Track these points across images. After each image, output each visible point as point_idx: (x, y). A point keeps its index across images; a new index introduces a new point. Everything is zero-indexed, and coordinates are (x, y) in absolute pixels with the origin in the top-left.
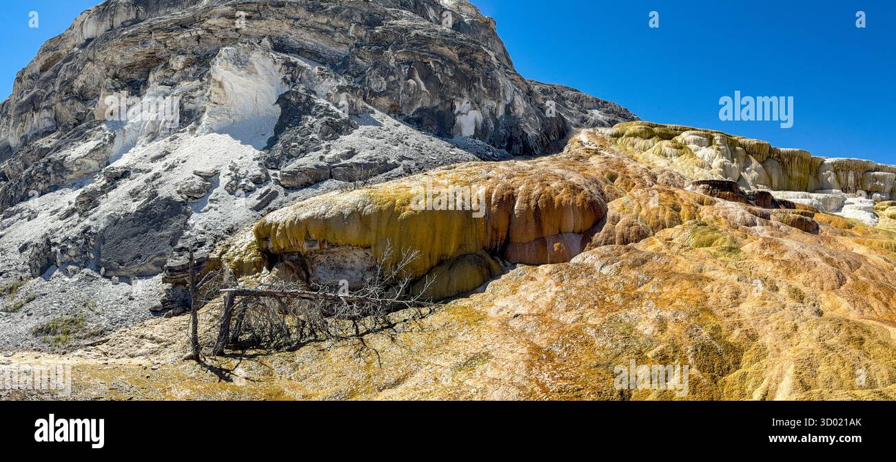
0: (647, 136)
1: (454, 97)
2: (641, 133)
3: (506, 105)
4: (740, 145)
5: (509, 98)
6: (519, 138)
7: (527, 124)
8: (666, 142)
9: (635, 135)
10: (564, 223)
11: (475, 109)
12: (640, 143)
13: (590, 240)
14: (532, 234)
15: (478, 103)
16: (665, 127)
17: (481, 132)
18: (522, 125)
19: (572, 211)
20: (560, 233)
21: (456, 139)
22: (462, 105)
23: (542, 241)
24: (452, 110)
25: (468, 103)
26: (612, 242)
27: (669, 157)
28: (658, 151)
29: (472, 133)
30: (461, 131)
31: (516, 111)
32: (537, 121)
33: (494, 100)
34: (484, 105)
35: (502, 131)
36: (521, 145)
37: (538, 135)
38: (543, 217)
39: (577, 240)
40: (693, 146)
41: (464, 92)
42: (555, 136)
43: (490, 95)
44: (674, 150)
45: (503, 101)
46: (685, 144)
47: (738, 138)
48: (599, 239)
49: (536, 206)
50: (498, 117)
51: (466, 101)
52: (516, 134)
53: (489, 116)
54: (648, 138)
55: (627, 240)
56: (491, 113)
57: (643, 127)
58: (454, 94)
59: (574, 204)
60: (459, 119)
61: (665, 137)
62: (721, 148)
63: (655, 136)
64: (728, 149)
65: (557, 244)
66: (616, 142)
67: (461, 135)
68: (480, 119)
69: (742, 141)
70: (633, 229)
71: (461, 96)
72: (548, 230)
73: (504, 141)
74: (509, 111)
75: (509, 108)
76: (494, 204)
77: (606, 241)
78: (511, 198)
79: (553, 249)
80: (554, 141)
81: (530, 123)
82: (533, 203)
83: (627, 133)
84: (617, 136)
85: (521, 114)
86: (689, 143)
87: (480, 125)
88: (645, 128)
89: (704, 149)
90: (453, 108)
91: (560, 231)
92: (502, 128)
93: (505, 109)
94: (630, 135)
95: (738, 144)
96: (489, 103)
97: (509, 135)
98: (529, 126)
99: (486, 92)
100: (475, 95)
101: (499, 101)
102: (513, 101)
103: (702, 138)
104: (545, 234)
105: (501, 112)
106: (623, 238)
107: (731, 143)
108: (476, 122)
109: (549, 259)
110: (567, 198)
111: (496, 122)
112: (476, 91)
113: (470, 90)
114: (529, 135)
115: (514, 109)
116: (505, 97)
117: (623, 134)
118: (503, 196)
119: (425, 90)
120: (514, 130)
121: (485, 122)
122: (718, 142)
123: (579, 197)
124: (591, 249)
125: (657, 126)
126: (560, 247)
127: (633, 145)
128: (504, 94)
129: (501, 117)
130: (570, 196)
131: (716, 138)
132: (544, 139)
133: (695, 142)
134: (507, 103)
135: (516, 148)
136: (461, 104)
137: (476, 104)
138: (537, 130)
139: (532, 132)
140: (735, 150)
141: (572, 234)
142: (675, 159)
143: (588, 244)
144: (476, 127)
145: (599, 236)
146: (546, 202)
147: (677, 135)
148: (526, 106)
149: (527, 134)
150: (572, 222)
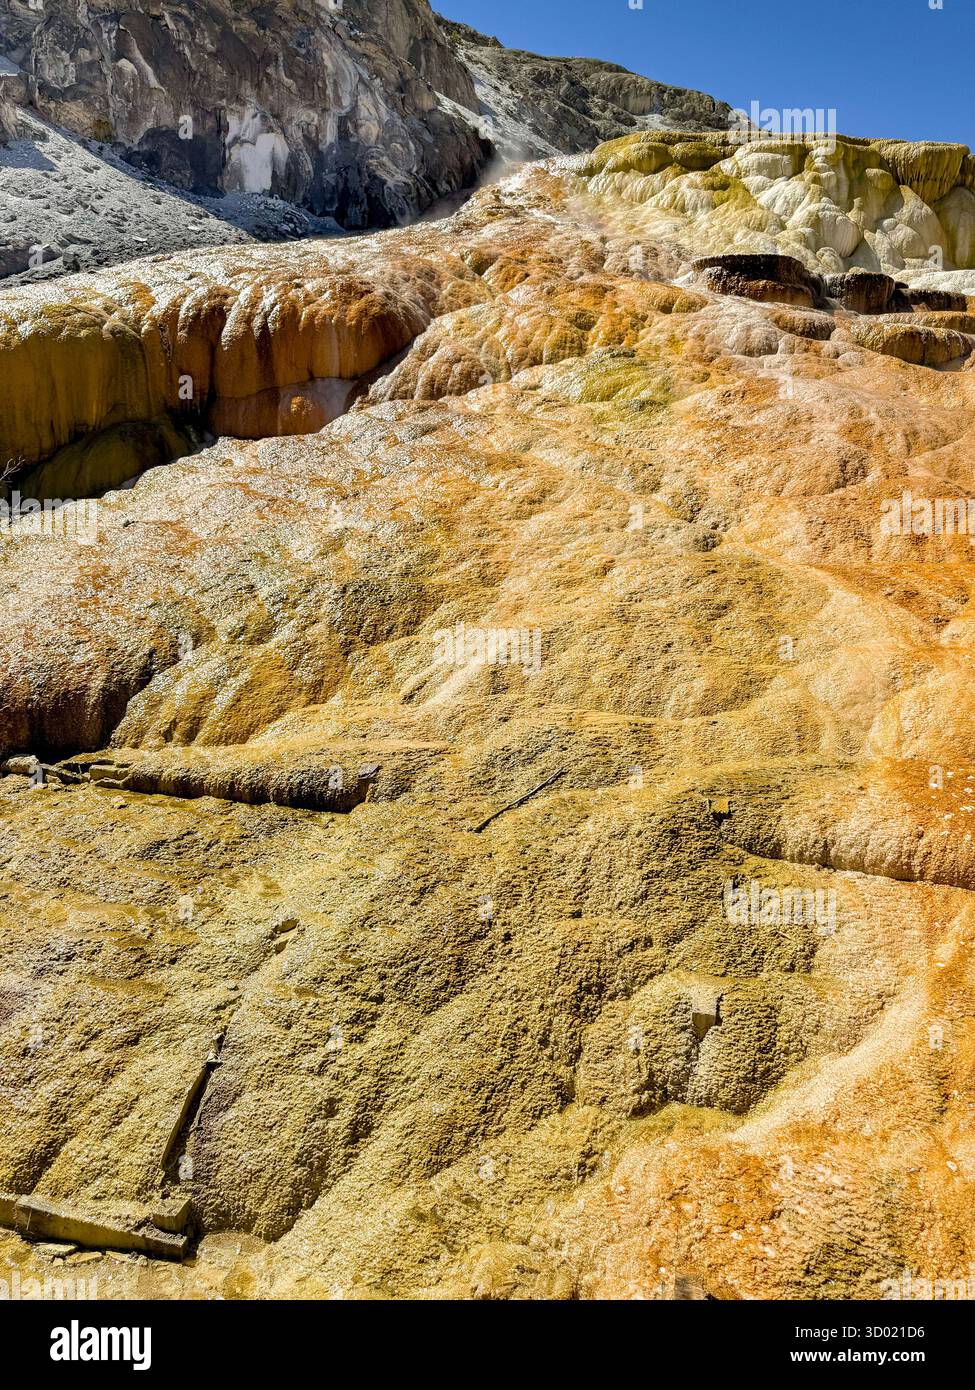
0: (653, 168)
1: (224, 102)
2: (640, 161)
3: (340, 118)
4: (882, 163)
5: (346, 102)
6: (361, 191)
7: (385, 159)
8: (695, 177)
9: (625, 167)
10: (319, 360)
11: (270, 130)
12: (637, 182)
13: (366, 392)
14: (252, 382)
15: (277, 116)
16: (701, 139)
17: (285, 181)
18: (373, 162)
19: (335, 335)
20: (312, 378)
21: (230, 199)
22: (242, 122)
23: (272, 395)
24: (219, 132)
25: (255, 116)
26: (407, 395)
27: (689, 213)
28: (668, 198)
29: (267, 184)
30: (240, 181)
31: (362, 131)
32: (409, 152)
33: (312, 107)
34: (290, 120)
35: (330, 178)
36: (365, 206)
37: (410, 182)
38: (275, 349)
39: (341, 391)
40: (753, 180)
41: (247, 90)
42: (449, 183)
43: (302, 95)
44: (705, 194)
45: (334, 110)
46: (739, 176)
47: (881, 147)
48: (381, 390)
49: (264, 327)
50: (323, 147)
51: (249, 112)
52: (358, 184)
53: (302, 146)
54: (655, 172)
55: (439, 390)
56: (307, 138)
57: (646, 145)
58: (222, 96)
59: (341, 322)
60: (236, 154)
61: (694, 163)
62: (824, 175)
63: (671, 164)
64: (843, 175)
65: (297, 400)
66: (585, 188)
67: (242, 189)
68: (283, 151)
69: (888, 151)
70: (457, 368)
71: (240, 101)
72: (285, 373)
73: (332, 200)
74: (347, 131)
75: (347, 124)
76: (183, 328)
77: (394, 393)
78: (218, 315)
79: (289, 409)
80: (447, 192)
81: (394, 159)
82: (257, 322)
83: (610, 164)
84: (591, 172)
85: (373, 139)
86: (747, 172)
87: (283, 168)
88: (650, 148)
89: (780, 185)
90: (221, 128)
91: (311, 373)
92: (331, 171)
93: (339, 127)
94: (615, 170)
95: (874, 160)
96: (303, 115)
97: (341, 186)
98: (389, 164)
99: (294, 88)
100: (271, 98)
101: (325, 110)
102: (355, 108)
103: (778, 156)
104: (280, 379)
105: (330, 135)
106: (433, 386)
107: (856, 162)
108: (274, 161)
109: (280, 428)
110: (329, 309)
111: (319, 159)
112: (272, 87)
113: (258, 86)
114: (390, 183)
115: (356, 127)
116: (338, 99)
117: (602, 167)
118: (200, 310)
119: (158, 86)
120: (352, 175)
121: (294, 160)
122: (818, 162)
123: (355, 307)
124: (362, 408)
125: (681, 139)
126: (301, 406)
127: (619, 190)
128: (336, 92)
129: (332, 145)
130: (335, 306)
131: (814, 152)
132: (423, 191)
133: (761, 168)
134: (343, 112)
135: (354, 212)
136: (241, 118)
137: (275, 119)
138: (409, 172)
139: (395, 177)
140: (862, 177)
141: (334, 381)
142: (702, 217)
143: (359, 399)
144: (274, 173)
145: (382, 385)
146: (283, 320)
147: (725, 156)
148: (386, 118)
149: (384, 182)
150: (333, 358)
